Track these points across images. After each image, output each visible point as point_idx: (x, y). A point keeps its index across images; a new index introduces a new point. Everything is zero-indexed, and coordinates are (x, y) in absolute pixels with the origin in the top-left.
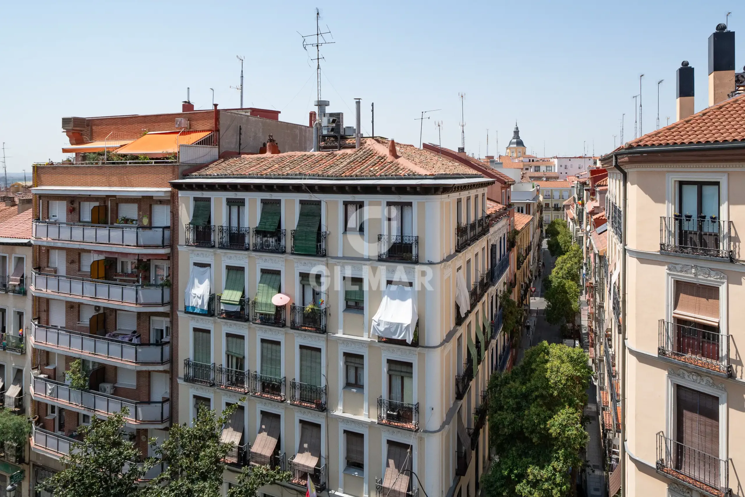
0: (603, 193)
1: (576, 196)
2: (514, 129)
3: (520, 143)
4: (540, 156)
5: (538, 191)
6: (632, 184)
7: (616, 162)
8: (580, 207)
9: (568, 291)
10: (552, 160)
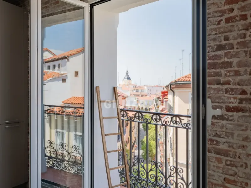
0: (166, 101)
1: (155, 104)
2: (126, 72)
3: (129, 78)
4: (138, 85)
5: (138, 101)
6: (177, 96)
7: (170, 87)
8: (157, 108)
9: (152, 145)
10: (144, 87)
